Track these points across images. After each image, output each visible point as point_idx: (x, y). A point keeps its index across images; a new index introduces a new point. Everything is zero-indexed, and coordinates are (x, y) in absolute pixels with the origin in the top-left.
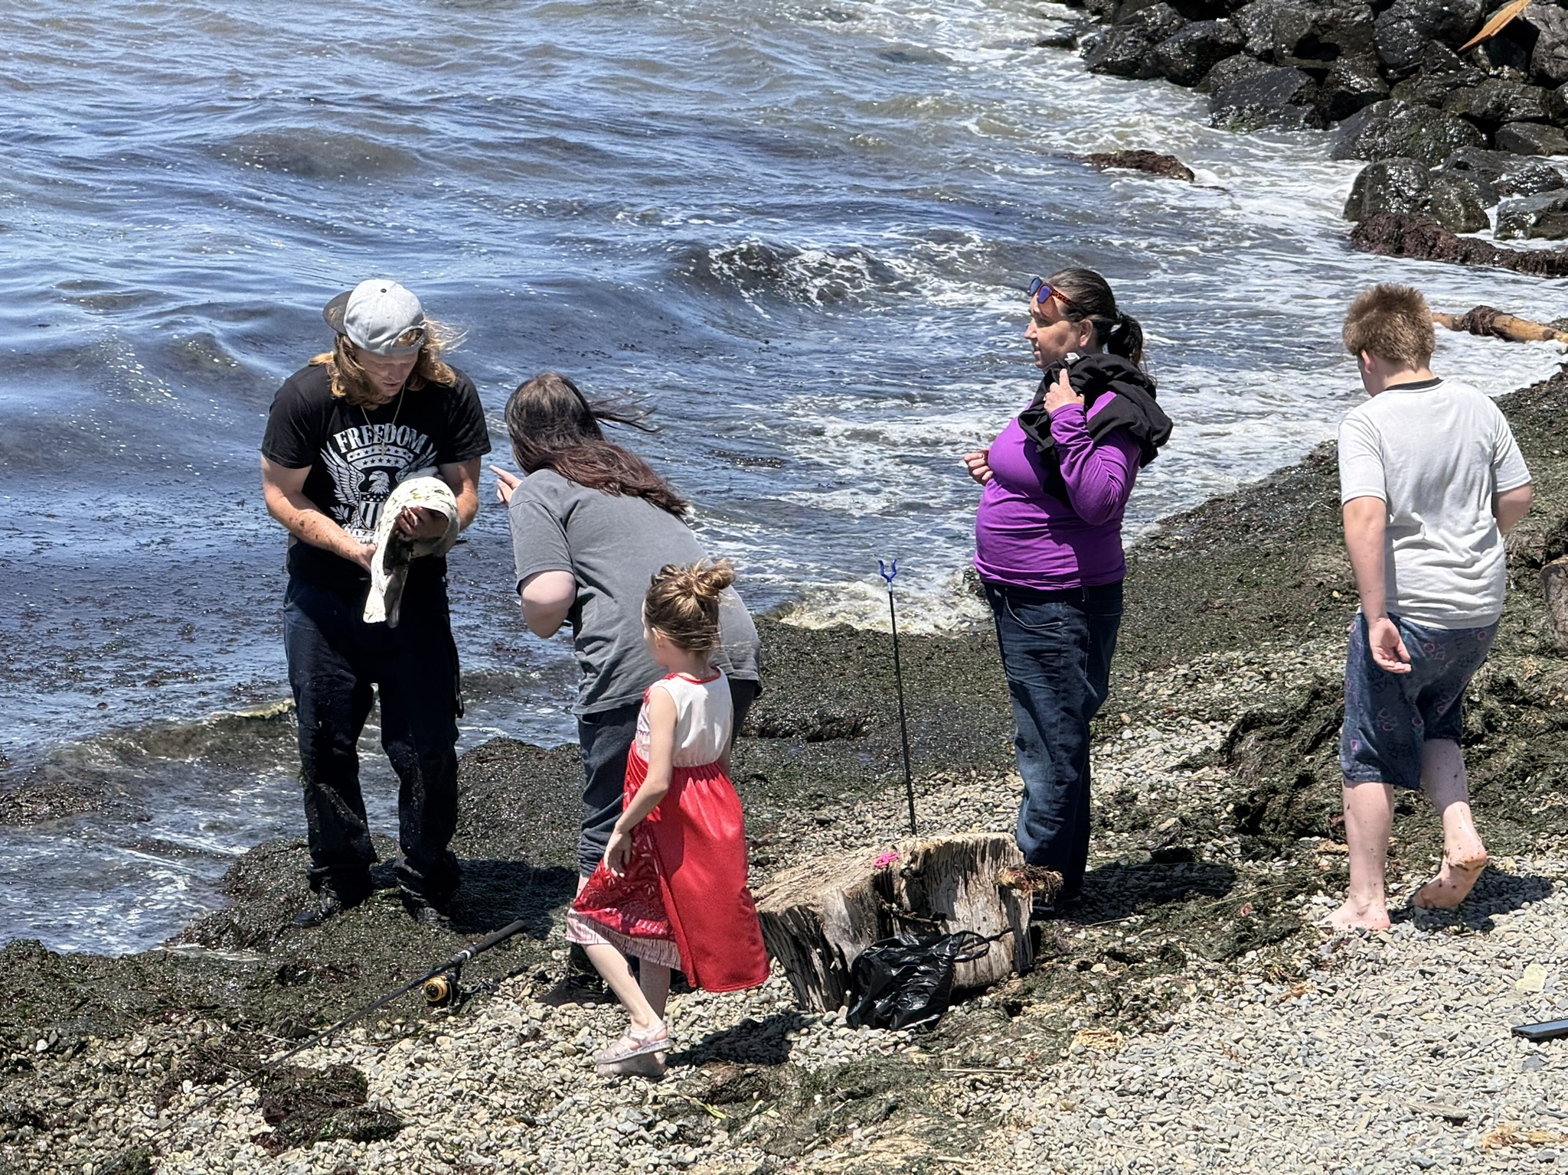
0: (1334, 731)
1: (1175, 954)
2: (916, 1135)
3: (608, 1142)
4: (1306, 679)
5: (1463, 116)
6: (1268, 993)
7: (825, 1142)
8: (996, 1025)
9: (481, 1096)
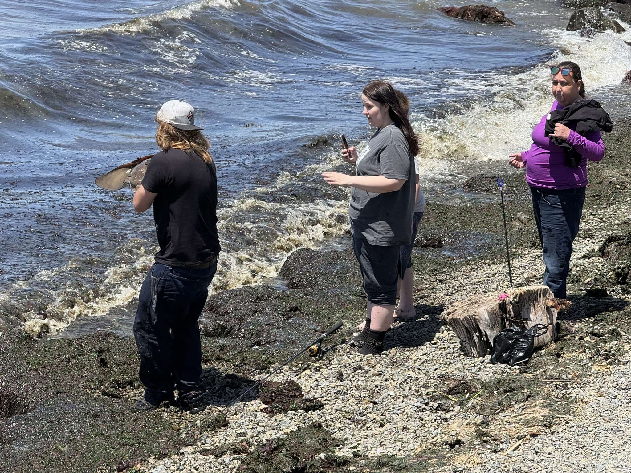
1: (617, 333)
2: (543, 407)
3: (412, 410)
4: (619, 221)
7: (503, 410)
8: (554, 362)
9: (349, 392)
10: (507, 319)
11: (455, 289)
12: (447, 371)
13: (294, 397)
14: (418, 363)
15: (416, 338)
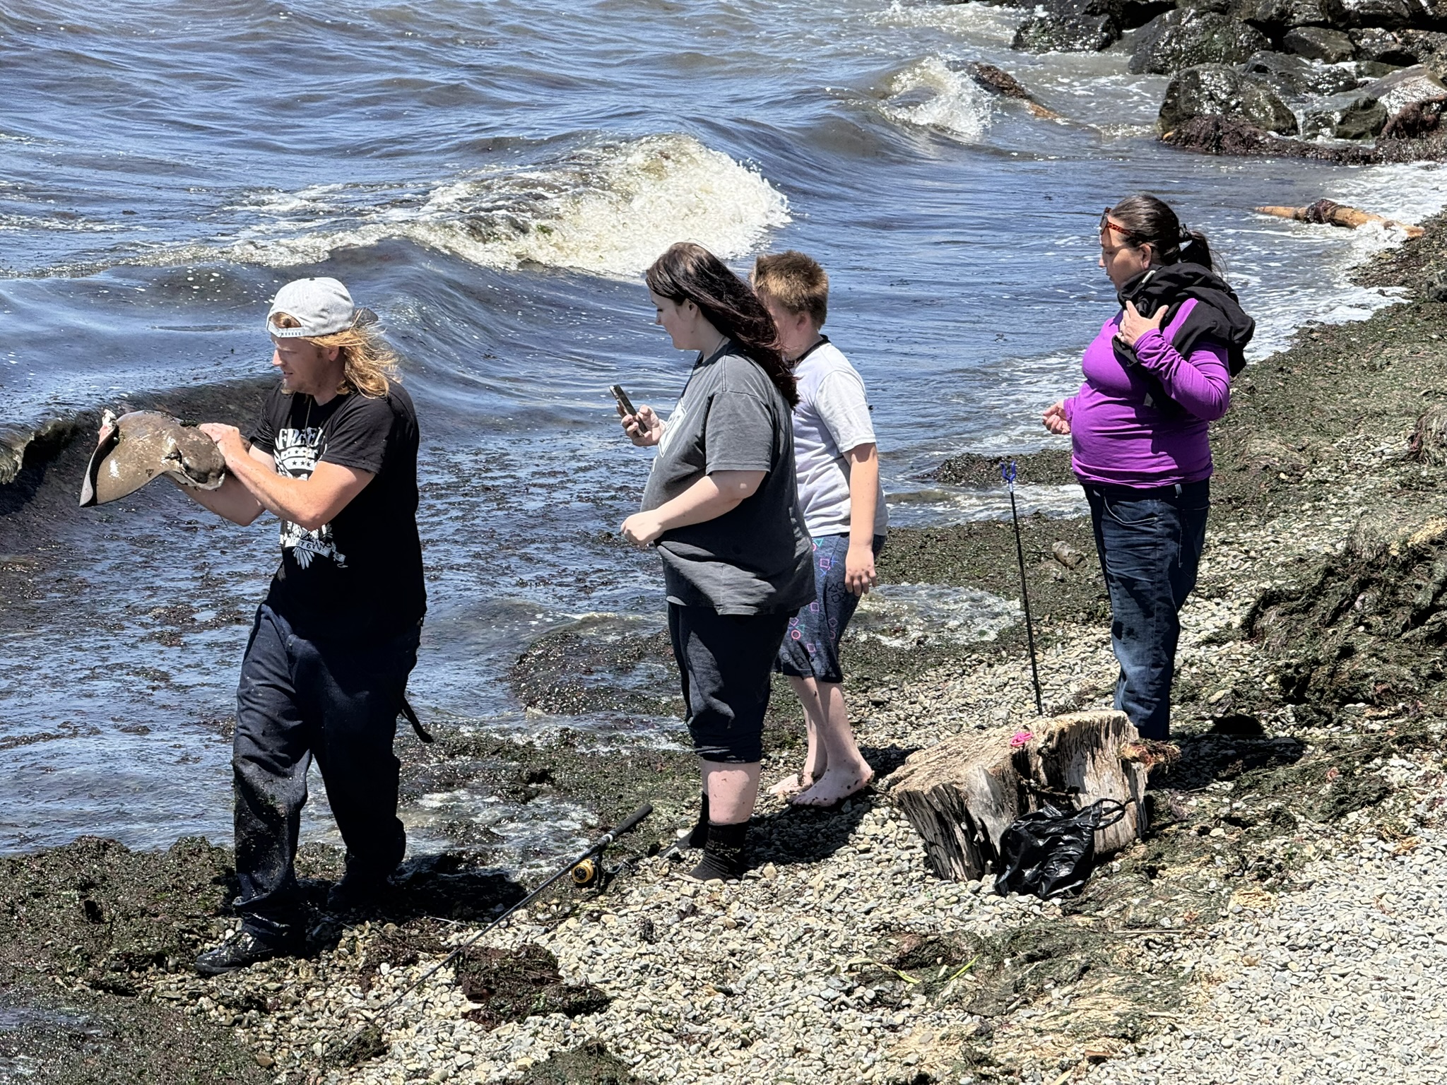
0: (1351, 604)
1: (1287, 817)
2: (1117, 993)
3: (815, 1008)
4: (1287, 556)
5: (1246, 22)
6: (1384, 851)
7: (1026, 1002)
8: (1142, 889)
9: (665, 969)
10: (1033, 791)
11: (911, 723)
12: (896, 914)
13: (540, 982)
14: (828, 897)
15: (821, 839)
